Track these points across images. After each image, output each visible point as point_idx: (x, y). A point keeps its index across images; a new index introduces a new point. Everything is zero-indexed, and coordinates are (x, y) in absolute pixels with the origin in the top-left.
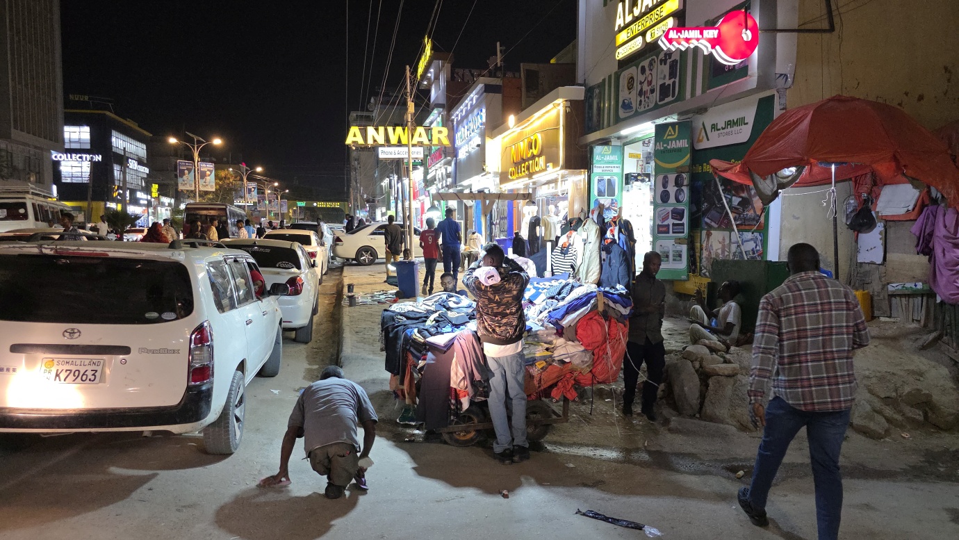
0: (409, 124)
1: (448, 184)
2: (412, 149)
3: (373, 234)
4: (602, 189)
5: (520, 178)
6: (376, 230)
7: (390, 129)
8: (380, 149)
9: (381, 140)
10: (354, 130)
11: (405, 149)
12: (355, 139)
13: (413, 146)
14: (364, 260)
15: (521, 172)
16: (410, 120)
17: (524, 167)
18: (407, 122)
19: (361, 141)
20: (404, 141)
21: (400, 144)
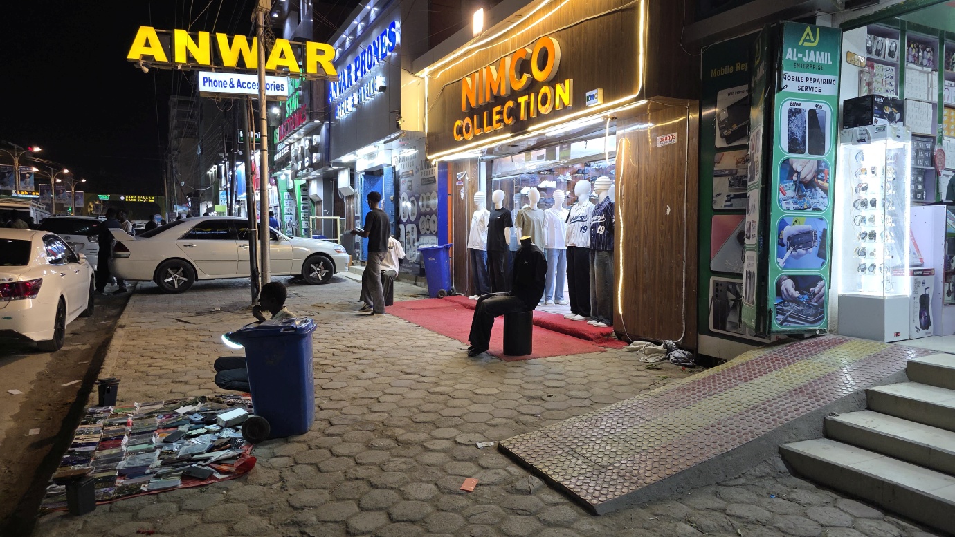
0: (261, 30)
1: (315, 161)
2: (269, 80)
3: (188, 236)
4: (798, 134)
5: (485, 136)
6: (194, 229)
7: (222, 38)
8: (202, 75)
9: (203, 56)
10: (146, 33)
11: (254, 78)
12: (147, 51)
13: (269, 73)
14: (172, 283)
15: (490, 123)
16: (261, 22)
17: (500, 113)
18: (257, 26)
19: (160, 56)
20: (251, 62)
21: (241, 67)
